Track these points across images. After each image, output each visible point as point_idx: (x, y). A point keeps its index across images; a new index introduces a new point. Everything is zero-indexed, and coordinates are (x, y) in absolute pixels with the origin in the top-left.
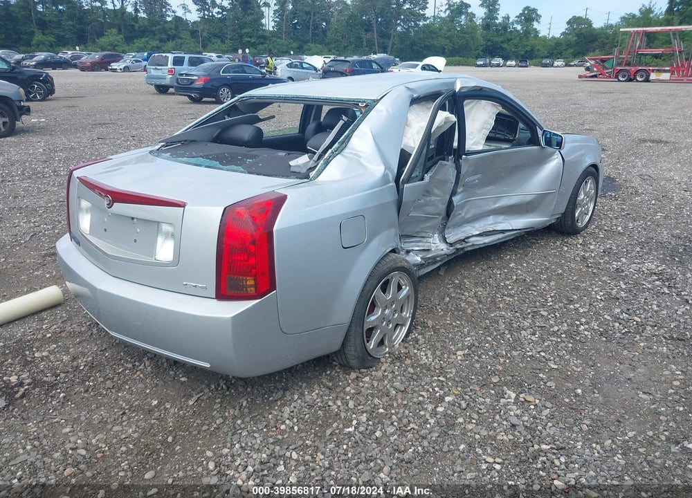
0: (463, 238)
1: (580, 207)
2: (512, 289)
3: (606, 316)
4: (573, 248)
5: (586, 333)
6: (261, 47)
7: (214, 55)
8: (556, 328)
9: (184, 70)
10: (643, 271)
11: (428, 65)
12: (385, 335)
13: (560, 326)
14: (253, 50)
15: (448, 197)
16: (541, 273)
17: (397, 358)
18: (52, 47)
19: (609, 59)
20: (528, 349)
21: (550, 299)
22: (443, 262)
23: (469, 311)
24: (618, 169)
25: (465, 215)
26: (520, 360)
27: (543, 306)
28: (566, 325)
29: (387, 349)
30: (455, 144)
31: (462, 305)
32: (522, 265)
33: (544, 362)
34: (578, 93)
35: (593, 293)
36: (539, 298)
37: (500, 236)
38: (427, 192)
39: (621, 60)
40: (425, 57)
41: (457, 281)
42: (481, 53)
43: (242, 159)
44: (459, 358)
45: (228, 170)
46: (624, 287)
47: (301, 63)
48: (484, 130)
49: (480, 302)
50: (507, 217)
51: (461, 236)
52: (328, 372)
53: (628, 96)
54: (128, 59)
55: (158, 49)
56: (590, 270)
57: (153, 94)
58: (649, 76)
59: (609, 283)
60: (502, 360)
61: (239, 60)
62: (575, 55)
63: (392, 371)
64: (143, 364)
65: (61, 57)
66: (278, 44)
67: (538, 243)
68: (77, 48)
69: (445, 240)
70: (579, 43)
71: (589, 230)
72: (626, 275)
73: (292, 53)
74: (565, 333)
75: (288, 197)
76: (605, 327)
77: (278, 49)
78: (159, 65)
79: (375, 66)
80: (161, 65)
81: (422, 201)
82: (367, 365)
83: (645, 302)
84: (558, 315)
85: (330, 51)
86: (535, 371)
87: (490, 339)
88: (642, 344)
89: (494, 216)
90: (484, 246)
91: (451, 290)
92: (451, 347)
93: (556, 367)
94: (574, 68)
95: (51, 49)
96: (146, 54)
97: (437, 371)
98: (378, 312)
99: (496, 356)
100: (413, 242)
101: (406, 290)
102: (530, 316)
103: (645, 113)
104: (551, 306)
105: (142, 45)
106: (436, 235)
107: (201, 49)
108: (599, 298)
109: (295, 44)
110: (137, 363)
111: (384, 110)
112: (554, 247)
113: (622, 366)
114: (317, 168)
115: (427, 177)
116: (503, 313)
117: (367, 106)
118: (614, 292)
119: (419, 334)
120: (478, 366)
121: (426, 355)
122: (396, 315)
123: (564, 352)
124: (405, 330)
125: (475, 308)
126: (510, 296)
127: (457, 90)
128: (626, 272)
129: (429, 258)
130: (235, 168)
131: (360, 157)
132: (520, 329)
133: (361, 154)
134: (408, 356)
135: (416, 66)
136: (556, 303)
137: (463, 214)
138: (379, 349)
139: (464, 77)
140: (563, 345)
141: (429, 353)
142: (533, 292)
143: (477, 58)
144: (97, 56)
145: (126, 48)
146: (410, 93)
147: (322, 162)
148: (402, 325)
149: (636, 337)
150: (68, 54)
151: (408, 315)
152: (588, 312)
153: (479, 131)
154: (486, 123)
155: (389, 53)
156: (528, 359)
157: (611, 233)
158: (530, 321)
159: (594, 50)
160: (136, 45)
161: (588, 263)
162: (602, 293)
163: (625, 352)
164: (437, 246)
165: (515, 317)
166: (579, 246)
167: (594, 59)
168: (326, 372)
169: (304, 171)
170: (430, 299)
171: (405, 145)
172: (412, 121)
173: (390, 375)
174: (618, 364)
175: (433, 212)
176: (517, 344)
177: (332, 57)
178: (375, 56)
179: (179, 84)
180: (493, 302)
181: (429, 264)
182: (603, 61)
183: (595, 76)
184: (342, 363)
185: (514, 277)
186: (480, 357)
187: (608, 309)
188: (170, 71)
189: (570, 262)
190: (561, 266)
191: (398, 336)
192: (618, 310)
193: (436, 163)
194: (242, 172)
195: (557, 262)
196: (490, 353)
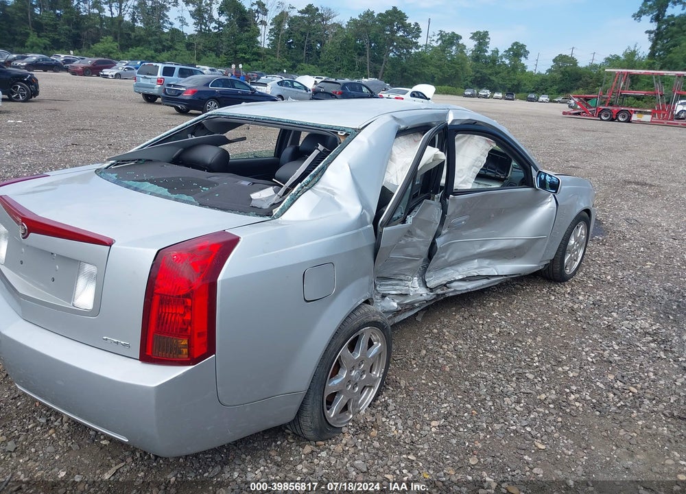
0: (445, 282)
1: (569, 253)
2: (495, 343)
3: (598, 384)
4: (559, 298)
5: (577, 404)
6: (254, 63)
7: (207, 68)
8: (543, 396)
9: (173, 81)
10: (636, 330)
11: (417, 92)
12: (349, 400)
13: (548, 394)
14: (247, 66)
15: (431, 239)
16: (526, 325)
17: (362, 428)
18: (46, 49)
19: (592, 98)
20: (512, 422)
21: (536, 358)
22: (422, 308)
23: (447, 369)
24: (604, 211)
25: (448, 258)
26: (502, 436)
27: (529, 366)
28: (554, 392)
29: (351, 416)
30: (443, 181)
31: (440, 361)
32: (506, 315)
33: (529, 440)
34: (563, 129)
35: (584, 353)
36: (524, 357)
37: (485, 281)
38: (410, 233)
39: (604, 100)
40: (415, 84)
41: (435, 331)
42: (470, 84)
43: (198, 187)
44: (433, 430)
45: (176, 200)
46: (616, 347)
47: (292, 82)
48: (475, 168)
49: (459, 357)
50: (492, 262)
51: (443, 280)
52: (279, 443)
53: (609, 135)
54: (121, 67)
55: (152, 59)
56: (579, 325)
57: (141, 103)
58: (631, 117)
59: (601, 343)
60: (482, 435)
61: (232, 75)
62: (560, 92)
63: (355, 445)
64: (59, 420)
65: (53, 60)
66: (272, 62)
67: (523, 290)
68: (72, 52)
69: (425, 283)
70: (563, 80)
71: (577, 277)
72: (619, 334)
73: (285, 71)
74: (553, 402)
75: (241, 240)
76: (598, 397)
77: (272, 67)
78: (148, 74)
79: (365, 90)
80: (150, 75)
81: (403, 242)
82: (326, 437)
83: (640, 368)
84: (546, 379)
85: (322, 72)
86: (519, 451)
87: (469, 406)
88: (640, 423)
89: (479, 260)
90: (466, 292)
91: (429, 341)
92: (425, 416)
93: (543, 447)
94: (558, 104)
95: (45, 52)
96: (139, 63)
97: (407, 447)
98: (343, 375)
99: (475, 430)
100: (390, 285)
101: (378, 346)
102: (514, 379)
103: (628, 154)
104: (537, 367)
105: (137, 54)
106: (416, 278)
107: (196, 62)
108: (590, 360)
109: (288, 63)
110: (52, 418)
111: (366, 141)
112: (541, 294)
113: (619, 451)
114: (282, 204)
115: (410, 219)
116: (486, 374)
117: (347, 135)
118: (606, 354)
119: (389, 398)
120: (454, 441)
121: (396, 424)
122: (365, 376)
123: (553, 428)
124: (373, 392)
125: (454, 365)
126: (493, 352)
127: (449, 123)
128: (618, 330)
129: (407, 304)
130: (185, 197)
131: (334, 194)
132: (503, 394)
133: (335, 191)
134: (374, 426)
135: (405, 93)
136: (542, 364)
137: (446, 257)
138: (342, 415)
139: (457, 109)
140: (551, 418)
141: (399, 422)
142: (518, 349)
143: (465, 89)
144: (89, 61)
145: (121, 55)
146: (396, 123)
147: (288, 197)
148: (371, 387)
149: (633, 413)
150: (61, 57)
151: (378, 375)
152: (579, 376)
153: (470, 169)
154: (477, 160)
155: (380, 77)
156: (512, 435)
157: (600, 283)
158: (514, 385)
159: (578, 89)
160: (131, 53)
161: (577, 316)
162: (593, 355)
163: (622, 432)
164: (417, 291)
165: (498, 379)
166: (567, 296)
167: (579, 98)
168: (276, 442)
169: (266, 206)
170: (405, 351)
171: (386, 182)
172: (397, 155)
173: (352, 450)
174: (614, 448)
175: (414, 254)
176: (499, 414)
177: (324, 78)
178: (366, 80)
179: (166, 93)
180: (475, 359)
181: (406, 310)
182: (587, 99)
183: (579, 114)
184: (295, 432)
185: (498, 330)
186: (457, 430)
187: (601, 375)
188: (159, 81)
189: (558, 315)
190: (548, 319)
191: (365, 399)
192: (611, 377)
193: (421, 202)
194: (192, 203)
195: (543, 314)
196: (469, 426)
